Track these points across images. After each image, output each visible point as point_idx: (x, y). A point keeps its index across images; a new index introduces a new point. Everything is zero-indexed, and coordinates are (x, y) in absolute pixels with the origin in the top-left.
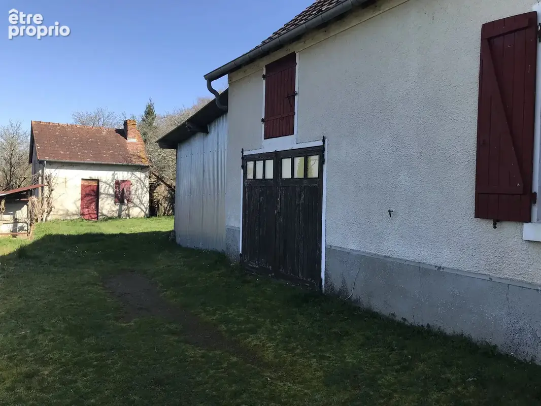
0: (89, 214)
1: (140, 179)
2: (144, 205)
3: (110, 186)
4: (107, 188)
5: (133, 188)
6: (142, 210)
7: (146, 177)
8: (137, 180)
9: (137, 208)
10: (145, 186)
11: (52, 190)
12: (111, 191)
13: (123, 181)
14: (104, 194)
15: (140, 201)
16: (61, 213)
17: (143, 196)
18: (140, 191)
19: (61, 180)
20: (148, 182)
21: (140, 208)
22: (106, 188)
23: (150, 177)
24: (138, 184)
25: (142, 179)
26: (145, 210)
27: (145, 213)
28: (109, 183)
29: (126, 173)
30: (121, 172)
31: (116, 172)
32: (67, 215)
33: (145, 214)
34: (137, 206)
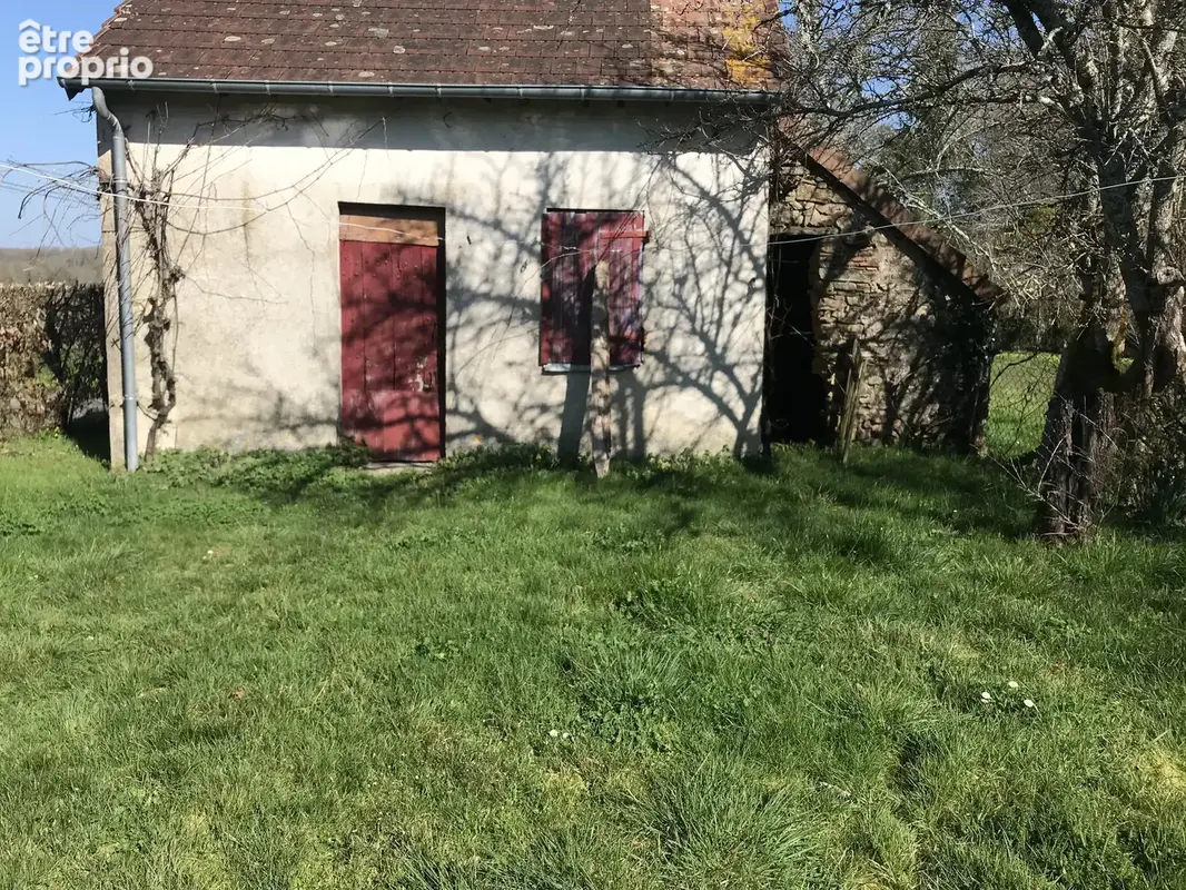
0: (409, 418)
1: (715, 202)
2: (733, 379)
3: (522, 247)
4: (508, 259)
5: (661, 265)
6: (725, 409)
7: (750, 186)
8: (693, 211)
9: (692, 395)
10: (746, 247)
11: (175, 276)
12: (530, 284)
13: (609, 217)
14: (487, 297)
15: (710, 345)
16: (246, 407)
17: (728, 318)
18: (710, 285)
19: (218, 217)
20: (764, 226)
21: (707, 392)
22: (497, 257)
23: (779, 190)
24: (700, 235)
25: (730, 201)
26: (739, 409)
27: (741, 426)
28: (514, 228)
29: (623, 162)
30: (595, 156)
31: (561, 155)
32: (279, 420)
33: (743, 435)
34: (688, 382)
